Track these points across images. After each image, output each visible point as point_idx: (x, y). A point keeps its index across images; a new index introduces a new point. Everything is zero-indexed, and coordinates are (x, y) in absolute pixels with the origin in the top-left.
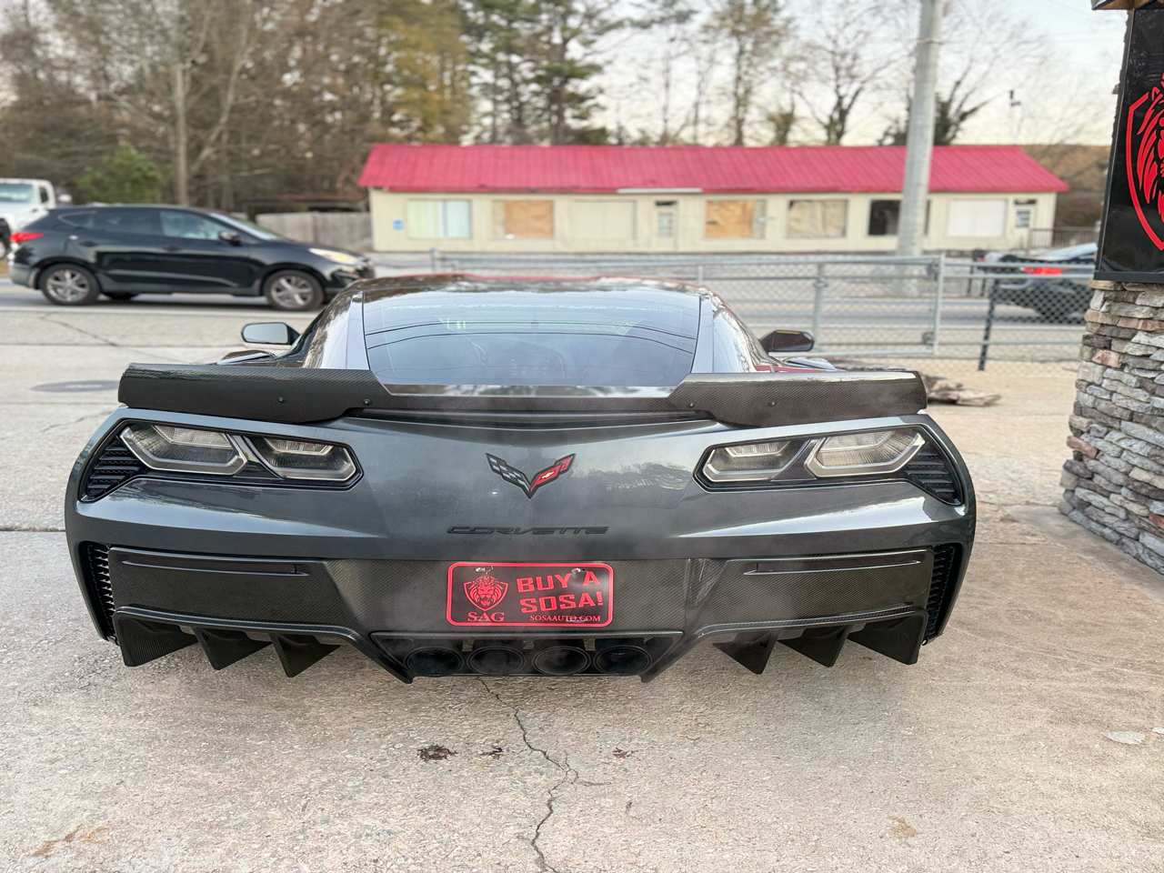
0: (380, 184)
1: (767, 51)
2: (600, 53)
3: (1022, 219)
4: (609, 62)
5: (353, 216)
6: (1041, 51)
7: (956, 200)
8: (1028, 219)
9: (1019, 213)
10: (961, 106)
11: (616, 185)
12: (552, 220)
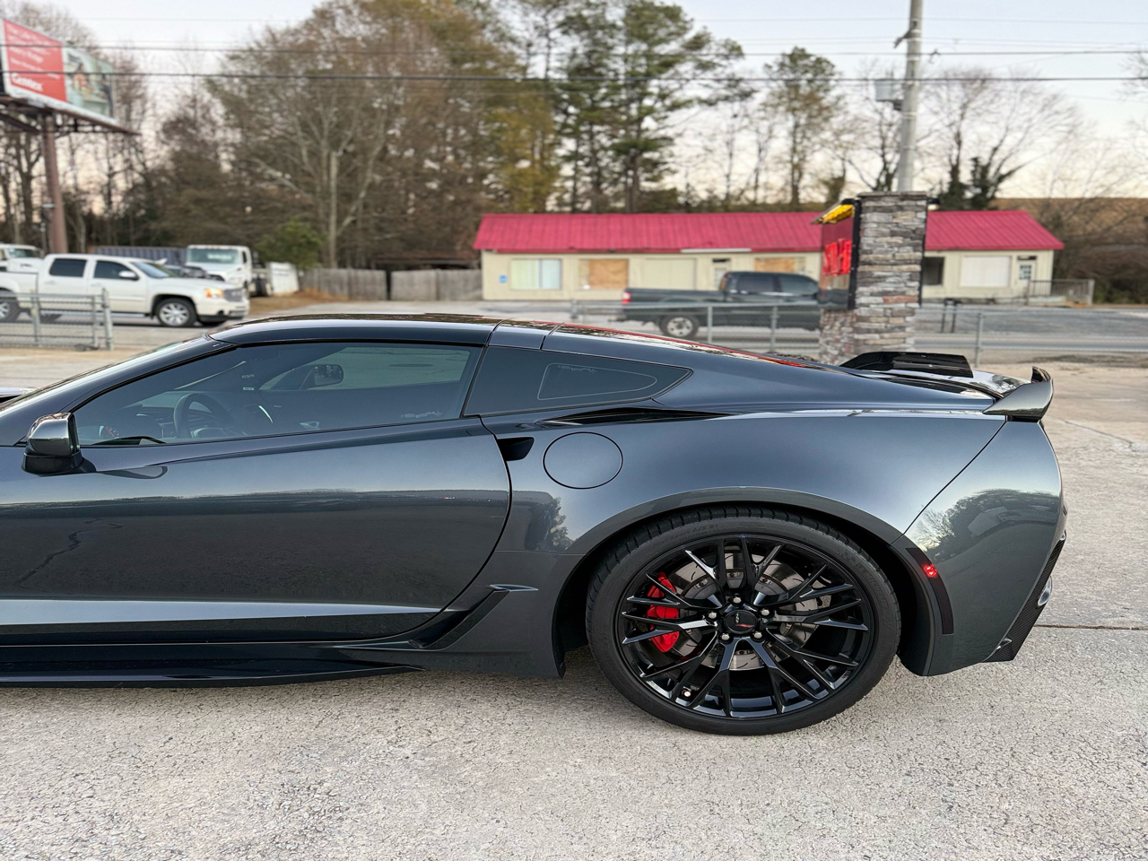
0: (490, 247)
1: (818, 125)
2: (672, 127)
3: (1025, 272)
4: (680, 135)
5: (468, 272)
6: (1069, 121)
7: (966, 257)
8: (1030, 272)
9: (1022, 267)
10: (998, 169)
11: (680, 246)
12: (627, 274)
